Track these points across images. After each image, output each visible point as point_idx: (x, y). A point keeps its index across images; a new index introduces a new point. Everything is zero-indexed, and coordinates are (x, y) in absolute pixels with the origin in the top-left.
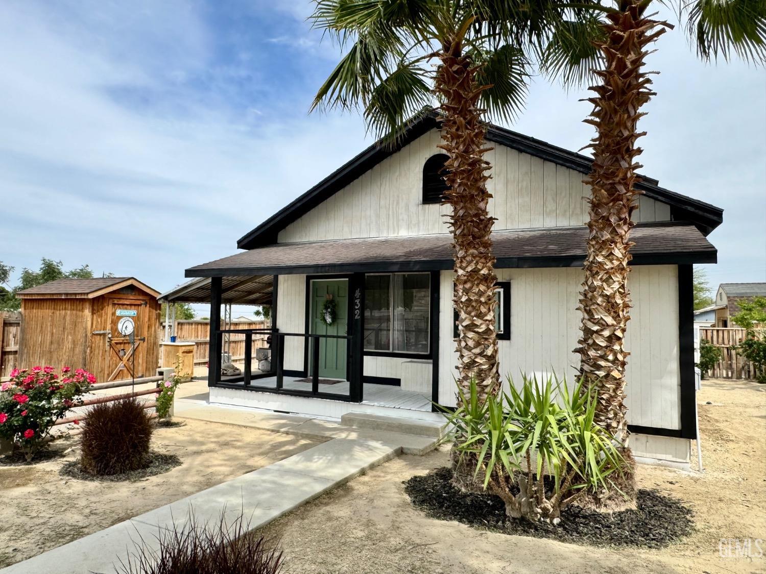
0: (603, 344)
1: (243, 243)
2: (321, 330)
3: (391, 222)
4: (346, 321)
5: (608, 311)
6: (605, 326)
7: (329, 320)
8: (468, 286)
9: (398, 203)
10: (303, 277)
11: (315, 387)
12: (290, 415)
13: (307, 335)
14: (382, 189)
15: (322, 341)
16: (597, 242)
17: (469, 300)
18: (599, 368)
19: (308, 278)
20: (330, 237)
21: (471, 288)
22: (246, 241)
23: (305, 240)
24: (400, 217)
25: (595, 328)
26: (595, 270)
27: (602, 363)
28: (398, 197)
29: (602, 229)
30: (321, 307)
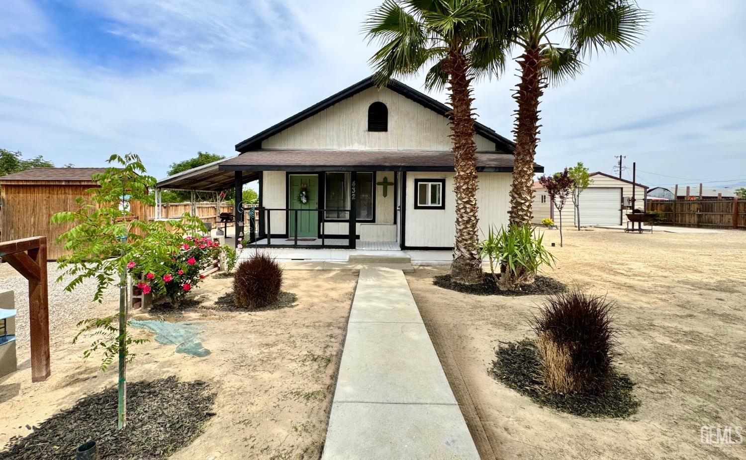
0: (526, 209)
1: (240, 147)
2: (297, 206)
3: (347, 140)
4: (317, 200)
5: (528, 194)
6: (526, 200)
7: (304, 201)
8: (467, 181)
9: (351, 129)
10: (284, 173)
11: (296, 243)
12: (305, 261)
13: (287, 210)
14: (341, 119)
15: (299, 212)
16: (524, 161)
17: (468, 188)
18: (524, 219)
19: (288, 174)
20: (304, 147)
21: (468, 182)
22: (243, 146)
23: (283, 148)
24: (354, 138)
25: (523, 201)
26: (522, 174)
27: (526, 217)
28: (352, 125)
29: (526, 155)
30: (297, 193)
